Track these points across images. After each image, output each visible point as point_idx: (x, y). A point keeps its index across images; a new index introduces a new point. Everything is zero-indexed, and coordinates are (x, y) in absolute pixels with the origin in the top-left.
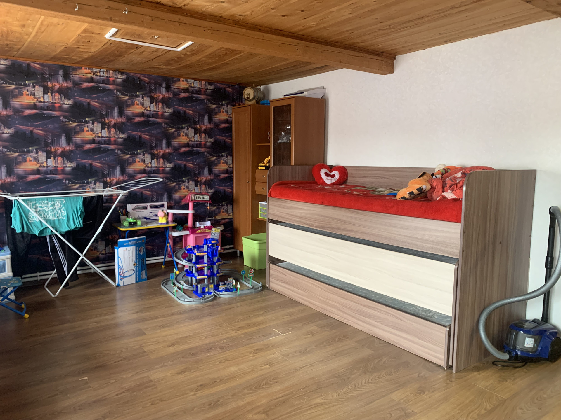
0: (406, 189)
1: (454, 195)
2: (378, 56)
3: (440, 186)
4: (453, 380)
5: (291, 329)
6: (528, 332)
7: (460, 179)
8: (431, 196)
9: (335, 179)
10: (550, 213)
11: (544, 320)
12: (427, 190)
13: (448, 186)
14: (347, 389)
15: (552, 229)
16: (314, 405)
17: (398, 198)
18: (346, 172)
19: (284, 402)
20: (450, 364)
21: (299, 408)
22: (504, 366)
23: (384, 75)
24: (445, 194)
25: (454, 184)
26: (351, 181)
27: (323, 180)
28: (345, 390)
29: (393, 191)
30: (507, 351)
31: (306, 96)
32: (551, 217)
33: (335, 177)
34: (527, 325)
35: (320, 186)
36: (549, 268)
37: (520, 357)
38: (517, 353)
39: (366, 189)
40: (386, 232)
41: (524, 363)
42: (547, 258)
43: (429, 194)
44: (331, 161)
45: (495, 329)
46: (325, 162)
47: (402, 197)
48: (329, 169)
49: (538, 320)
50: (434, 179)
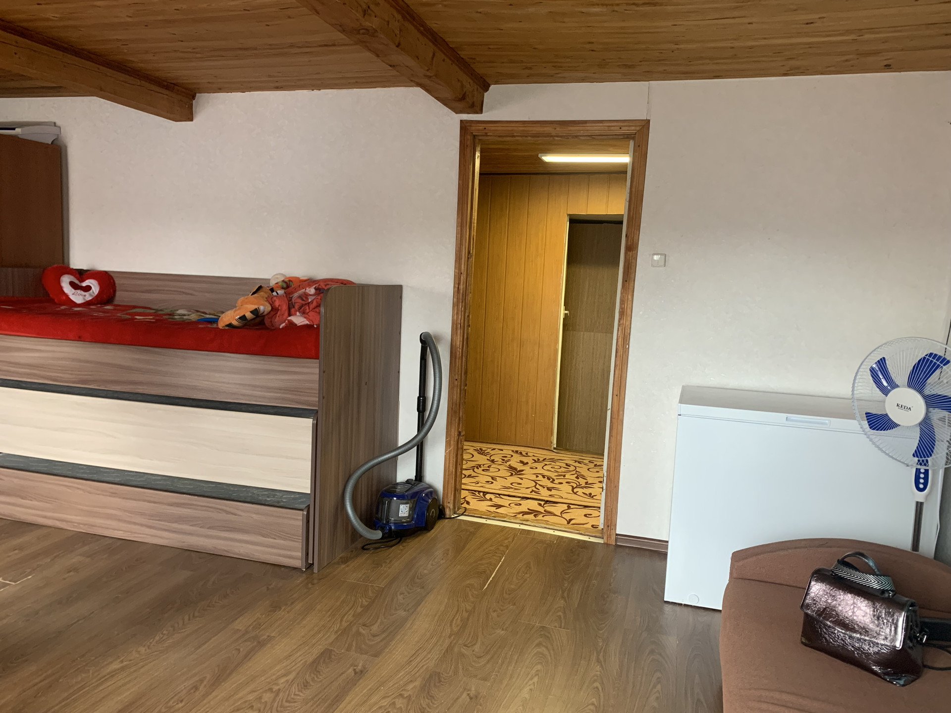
0: (235, 312)
1: (305, 320)
2: (166, 89)
3: (285, 307)
4: (315, 581)
5: (29, 570)
6: (402, 497)
7: (313, 297)
8: (271, 321)
9: (90, 295)
10: (421, 341)
11: (418, 479)
12: (265, 313)
13: (297, 307)
14: (161, 636)
15: (423, 361)
16: (108, 674)
17: (221, 324)
18: (112, 281)
19: (50, 687)
20: (310, 561)
21: (82, 688)
22: (376, 548)
23: (176, 121)
24: (292, 318)
25: (306, 304)
26: (121, 297)
27: (67, 296)
28: (157, 638)
29: (203, 315)
30: (379, 527)
31: (20, 137)
32: (422, 346)
33: (91, 291)
34: (399, 489)
35: (63, 307)
36: (421, 411)
37: (393, 531)
38: (391, 527)
39: (154, 311)
40: (205, 381)
41: (399, 539)
42: (419, 398)
43: (269, 318)
44: (78, 259)
45: (363, 502)
46: (66, 261)
47: (228, 323)
48: (78, 276)
49: (412, 480)
50: (275, 296)
